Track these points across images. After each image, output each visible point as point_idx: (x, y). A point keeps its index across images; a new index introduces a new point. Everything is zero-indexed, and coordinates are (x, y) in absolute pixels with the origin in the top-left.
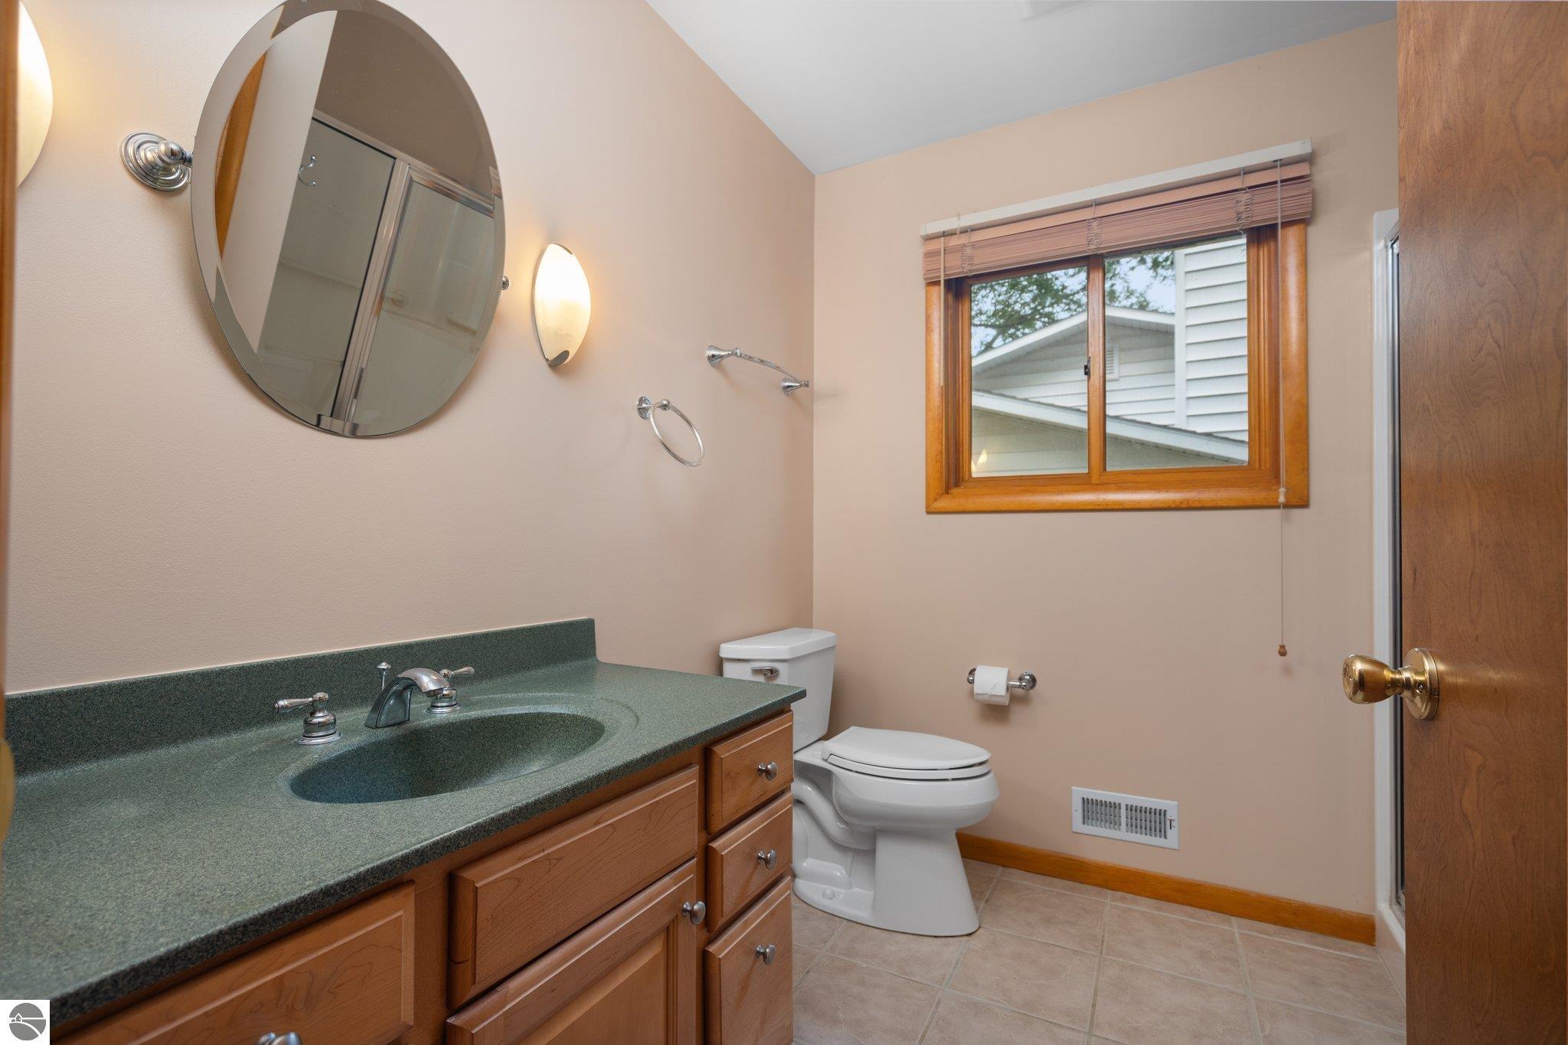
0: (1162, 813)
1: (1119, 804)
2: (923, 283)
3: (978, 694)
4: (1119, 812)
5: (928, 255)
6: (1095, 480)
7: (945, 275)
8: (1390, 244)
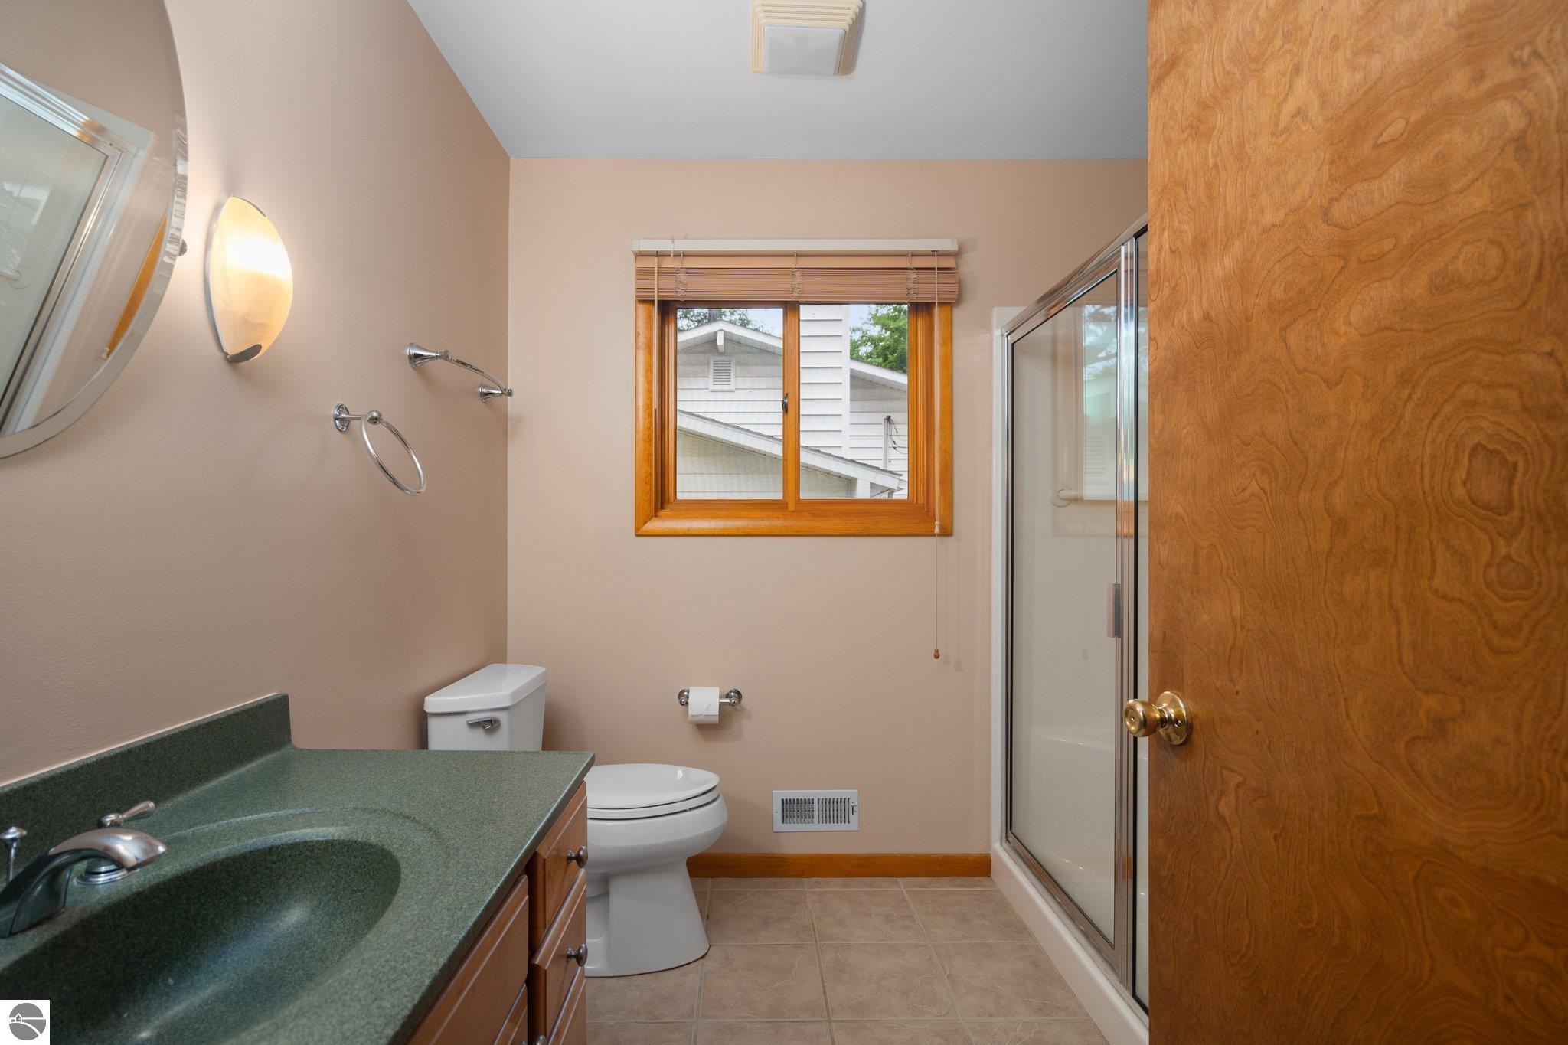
0: (846, 801)
1: (813, 799)
2: (633, 299)
3: (692, 716)
4: (812, 807)
5: (640, 272)
6: (791, 507)
7: (659, 296)
8: (1006, 334)
